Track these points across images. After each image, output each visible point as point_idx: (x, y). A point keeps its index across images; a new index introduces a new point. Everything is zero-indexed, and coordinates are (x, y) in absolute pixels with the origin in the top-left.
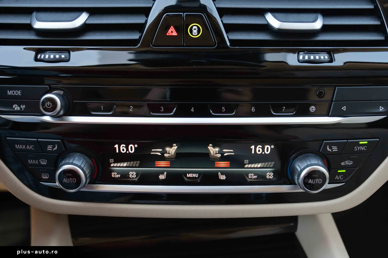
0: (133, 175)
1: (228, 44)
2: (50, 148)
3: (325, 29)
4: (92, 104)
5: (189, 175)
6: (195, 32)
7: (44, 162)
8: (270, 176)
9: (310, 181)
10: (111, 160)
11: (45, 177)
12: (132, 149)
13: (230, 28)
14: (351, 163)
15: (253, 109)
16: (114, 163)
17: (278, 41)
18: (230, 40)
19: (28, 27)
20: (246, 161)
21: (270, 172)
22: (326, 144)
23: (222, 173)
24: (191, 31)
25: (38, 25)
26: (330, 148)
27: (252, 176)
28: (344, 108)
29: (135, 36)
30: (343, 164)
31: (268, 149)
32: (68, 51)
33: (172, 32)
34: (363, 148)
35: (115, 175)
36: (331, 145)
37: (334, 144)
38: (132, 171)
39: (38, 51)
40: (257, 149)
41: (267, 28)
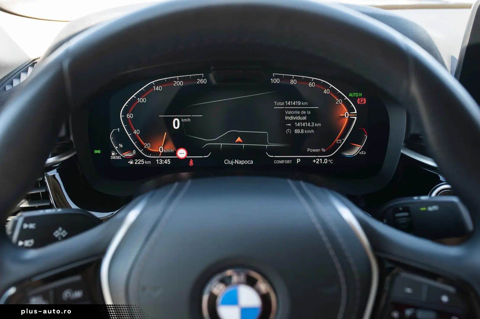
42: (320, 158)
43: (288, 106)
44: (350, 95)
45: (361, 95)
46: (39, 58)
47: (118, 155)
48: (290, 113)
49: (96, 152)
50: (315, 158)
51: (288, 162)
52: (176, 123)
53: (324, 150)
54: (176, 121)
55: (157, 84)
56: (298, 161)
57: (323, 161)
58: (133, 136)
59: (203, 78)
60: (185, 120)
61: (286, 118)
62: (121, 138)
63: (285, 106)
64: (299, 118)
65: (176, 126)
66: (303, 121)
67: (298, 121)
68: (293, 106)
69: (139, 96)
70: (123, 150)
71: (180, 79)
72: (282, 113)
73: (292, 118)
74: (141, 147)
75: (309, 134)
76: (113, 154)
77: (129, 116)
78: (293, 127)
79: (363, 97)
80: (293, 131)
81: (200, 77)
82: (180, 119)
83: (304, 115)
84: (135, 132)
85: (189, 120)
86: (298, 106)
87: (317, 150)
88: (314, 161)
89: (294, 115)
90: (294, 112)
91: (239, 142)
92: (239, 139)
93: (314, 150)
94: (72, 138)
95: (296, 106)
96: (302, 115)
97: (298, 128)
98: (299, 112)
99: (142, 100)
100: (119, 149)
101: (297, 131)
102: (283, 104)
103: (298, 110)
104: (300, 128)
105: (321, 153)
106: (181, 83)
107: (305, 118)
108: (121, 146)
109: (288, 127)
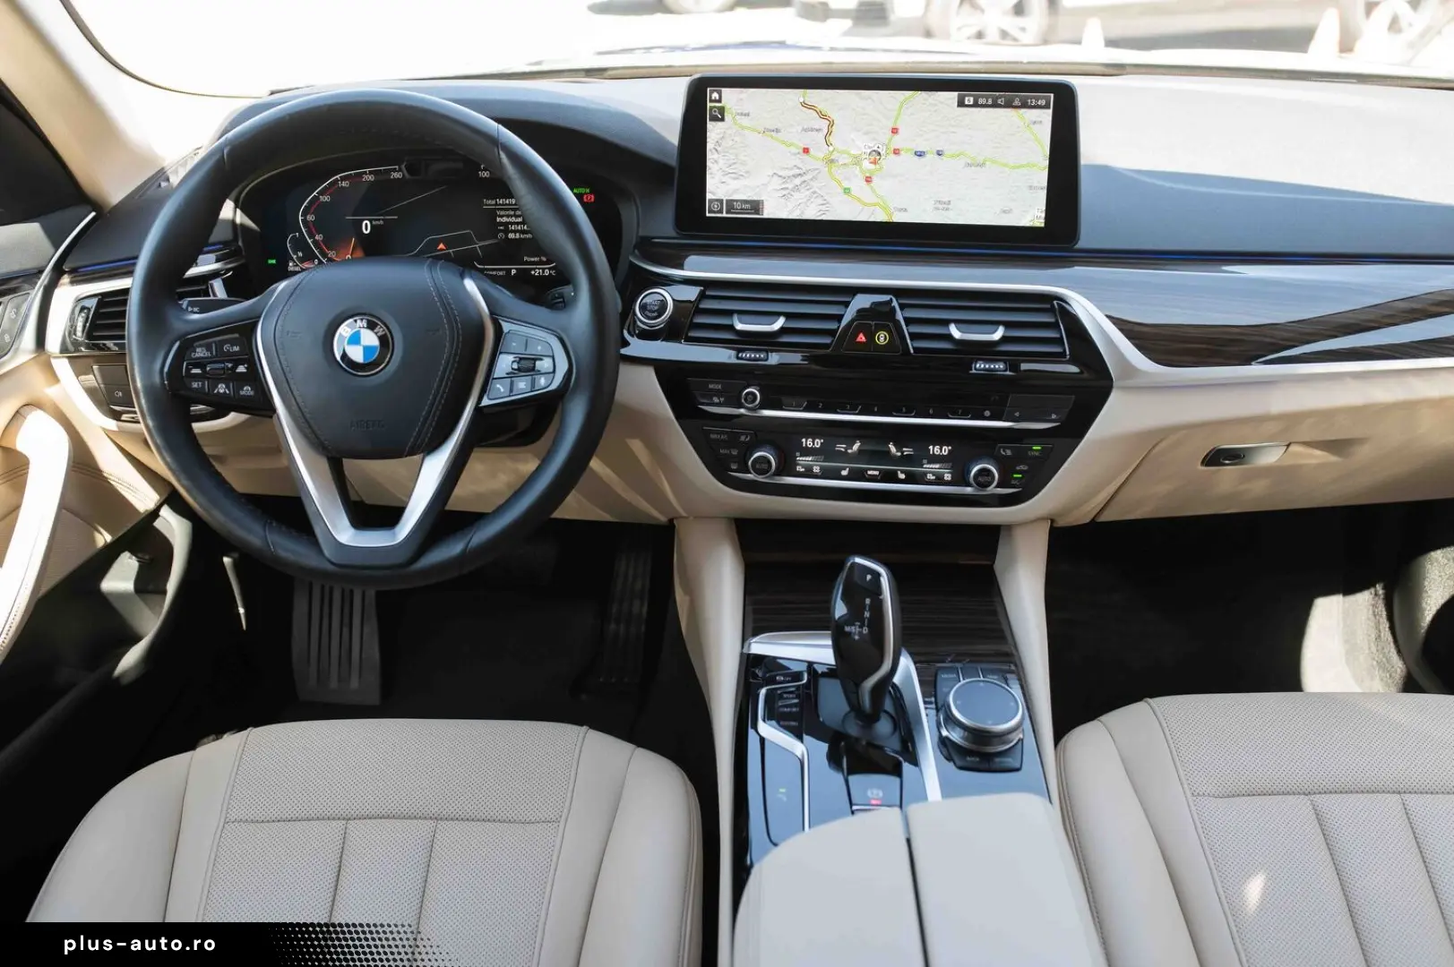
0: (816, 470)
1: (912, 351)
2: (743, 438)
3: (1004, 339)
4: (785, 400)
5: (870, 472)
6: (882, 339)
7: (735, 452)
8: (948, 477)
9: (980, 479)
10: (798, 454)
11: (734, 467)
12: (818, 443)
13: (914, 336)
14: (1026, 468)
15: (931, 411)
16: (801, 456)
17: (956, 350)
18: (914, 348)
19: (731, 328)
20: (925, 461)
21: (948, 473)
22: (1000, 447)
23: (902, 472)
24: (878, 339)
25: (739, 326)
26: (1004, 451)
27: (930, 477)
28: (1017, 414)
29: (827, 340)
30: (1018, 468)
31: (946, 450)
32: (767, 351)
33: (862, 338)
34: (1037, 454)
35: (800, 469)
36: (1005, 449)
37: (1008, 448)
38: (817, 465)
39: (739, 351)
40: (936, 449)
41: (949, 337)
42: (539, 269)
43: (500, 205)
44: (575, 191)
45: (588, 191)
46: (200, 148)
47: (297, 265)
48: (502, 213)
49: (274, 261)
50: (534, 269)
51: (501, 273)
52: (366, 227)
53: (544, 259)
54: (366, 224)
55: (343, 179)
56: (513, 272)
57: (543, 272)
58: (315, 242)
59: (398, 171)
60: (377, 222)
61: (498, 220)
62: (300, 244)
63: (496, 204)
64: (513, 220)
65: (366, 229)
66: (518, 223)
67: (512, 223)
68: (506, 204)
69: (321, 193)
70: (302, 260)
71: (371, 173)
72: (493, 214)
73: (505, 219)
74: (324, 255)
75: (525, 239)
76: (291, 264)
77: (310, 218)
78: (507, 231)
79: (591, 193)
80: (507, 235)
81: (394, 170)
82: (371, 221)
83: (519, 216)
84: (317, 237)
85: (382, 222)
86: (512, 205)
87: (536, 259)
88: (533, 272)
89: (508, 216)
90: (507, 213)
91: (441, 250)
92: (441, 246)
93: (532, 259)
94: (240, 243)
95: (509, 205)
96: (517, 216)
97: (512, 231)
98: (512, 213)
99: (325, 198)
100: (298, 258)
101: (511, 236)
102: (494, 202)
103: (512, 209)
104: (515, 232)
105: (541, 263)
106: (371, 178)
107: (520, 220)
108: (300, 254)
109: (501, 231)
